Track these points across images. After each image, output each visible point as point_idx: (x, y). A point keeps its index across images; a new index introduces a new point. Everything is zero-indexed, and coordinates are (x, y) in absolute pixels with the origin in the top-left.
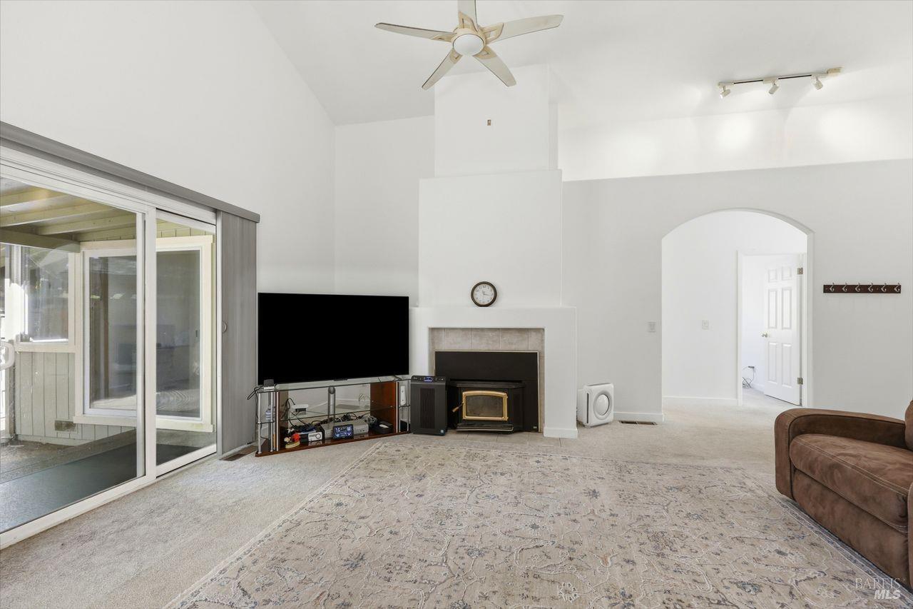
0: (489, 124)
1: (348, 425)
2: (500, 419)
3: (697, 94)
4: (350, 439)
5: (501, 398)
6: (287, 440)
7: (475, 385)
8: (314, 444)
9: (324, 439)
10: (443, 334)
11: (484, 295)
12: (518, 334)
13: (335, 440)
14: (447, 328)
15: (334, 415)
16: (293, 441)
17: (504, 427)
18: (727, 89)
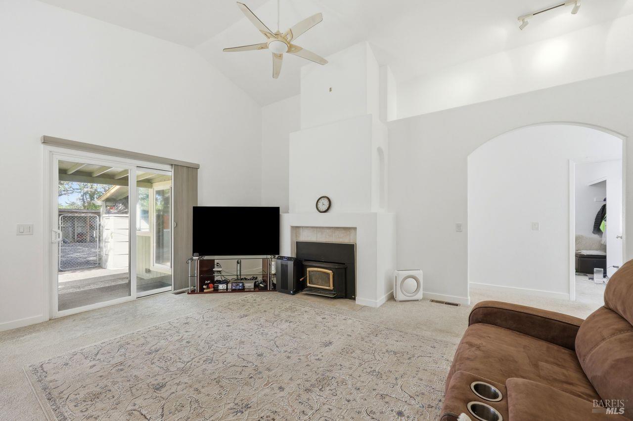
0: (330, 90)
1: (241, 283)
2: (328, 288)
3: (503, 31)
4: (243, 290)
5: (328, 274)
6: (204, 287)
7: (314, 264)
8: (221, 291)
9: (227, 289)
10: (301, 230)
11: (323, 205)
12: (344, 231)
13: (234, 291)
14: (304, 227)
15: (240, 275)
16: (208, 288)
17: (330, 294)
18: (525, 21)
